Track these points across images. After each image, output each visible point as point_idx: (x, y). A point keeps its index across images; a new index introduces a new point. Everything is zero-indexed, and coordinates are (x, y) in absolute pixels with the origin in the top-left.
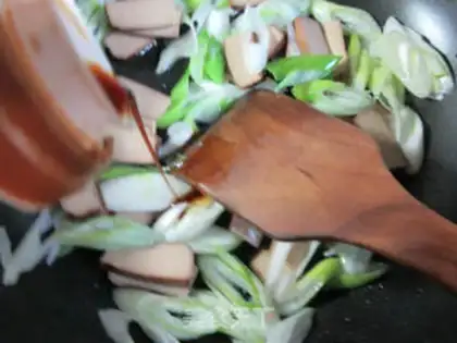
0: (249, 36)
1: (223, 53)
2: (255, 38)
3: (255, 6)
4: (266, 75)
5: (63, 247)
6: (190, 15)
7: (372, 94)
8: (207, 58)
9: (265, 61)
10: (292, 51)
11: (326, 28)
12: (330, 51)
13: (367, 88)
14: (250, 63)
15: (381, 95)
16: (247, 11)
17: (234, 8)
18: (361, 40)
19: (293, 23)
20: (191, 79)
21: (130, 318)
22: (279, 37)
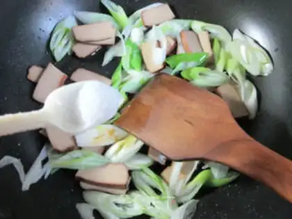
0: (155, 43)
1: (140, 54)
2: (159, 44)
3: (158, 25)
4: (166, 65)
6: (121, 31)
7: (227, 74)
8: (132, 56)
9: (165, 57)
10: (180, 50)
11: (200, 36)
12: (202, 50)
13: (224, 70)
14: (157, 58)
15: (233, 75)
16: (153, 28)
17: (147, 27)
18: (220, 42)
19: (181, 34)
20: (122, 69)
21: (93, 208)
22: (172, 43)
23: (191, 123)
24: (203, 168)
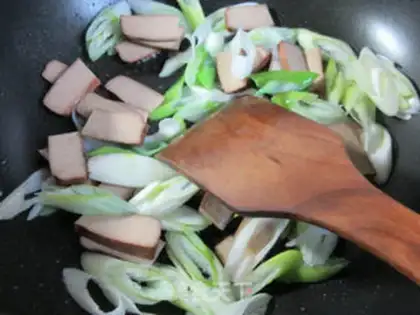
0: (238, 51)
1: (214, 66)
2: (243, 53)
3: (247, 31)
4: (250, 84)
5: (46, 207)
7: (343, 108)
8: (201, 68)
10: (275, 66)
11: (307, 52)
12: (307, 68)
13: (340, 103)
14: (237, 71)
15: (353, 110)
16: (239, 33)
17: (230, 30)
18: (339, 66)
19: (279, 46)
20: (185, 84)
22: (264, 54)
23: (276, 161)
24: (288, 245)
